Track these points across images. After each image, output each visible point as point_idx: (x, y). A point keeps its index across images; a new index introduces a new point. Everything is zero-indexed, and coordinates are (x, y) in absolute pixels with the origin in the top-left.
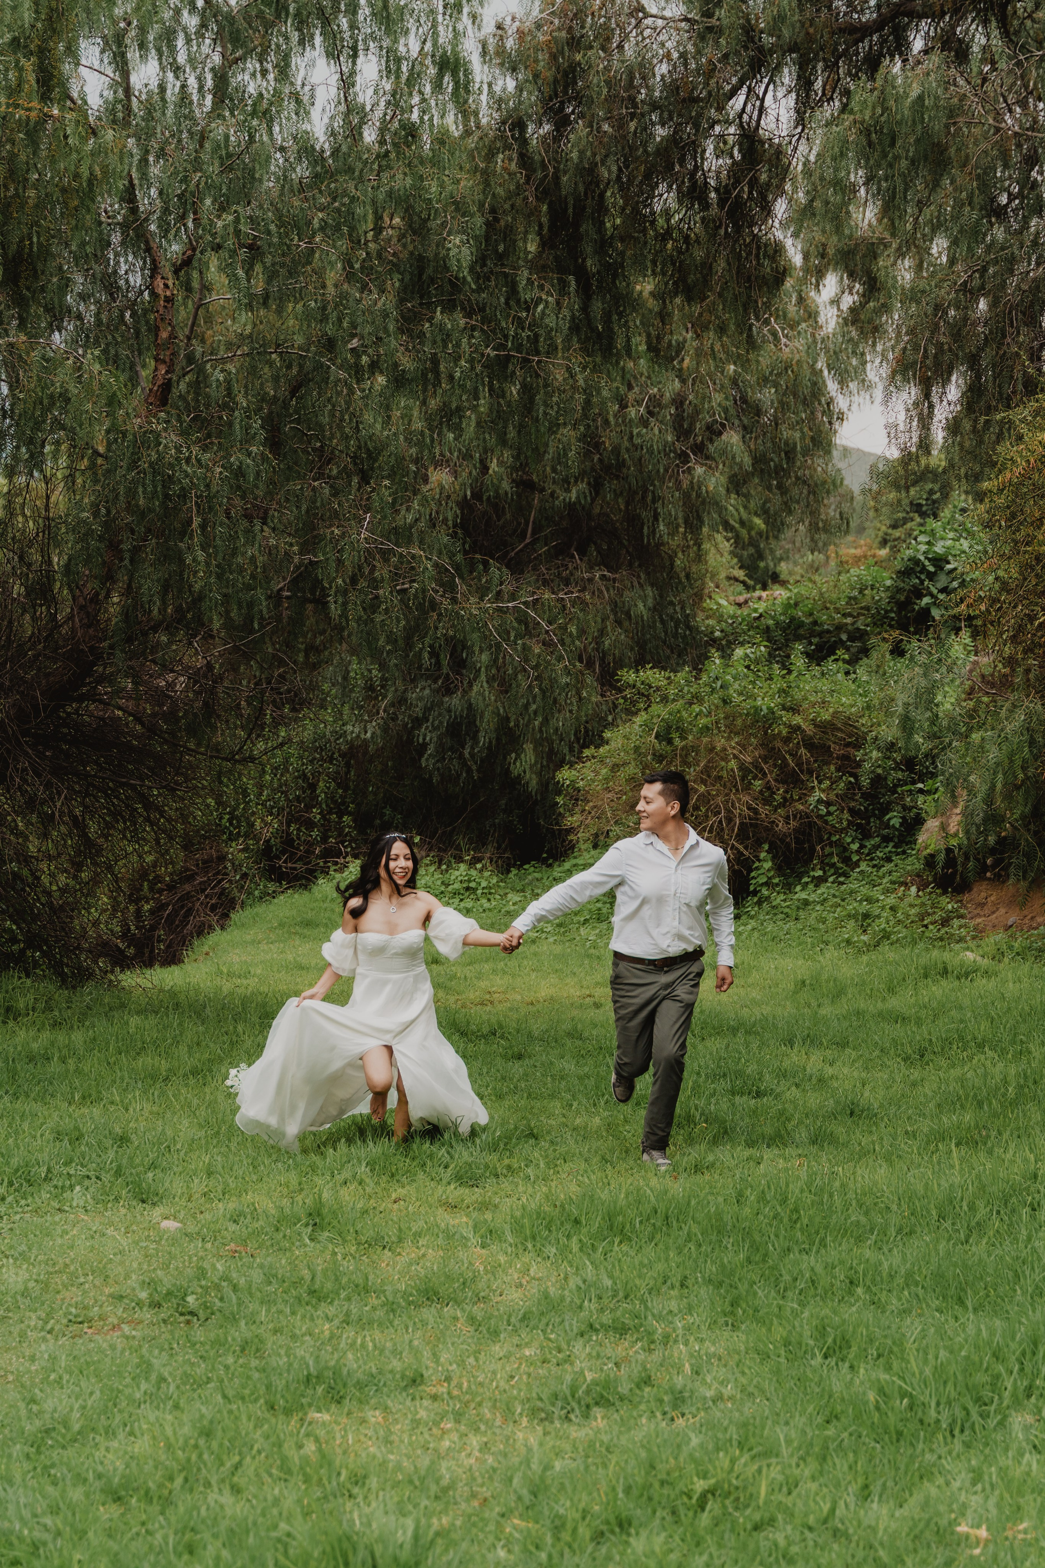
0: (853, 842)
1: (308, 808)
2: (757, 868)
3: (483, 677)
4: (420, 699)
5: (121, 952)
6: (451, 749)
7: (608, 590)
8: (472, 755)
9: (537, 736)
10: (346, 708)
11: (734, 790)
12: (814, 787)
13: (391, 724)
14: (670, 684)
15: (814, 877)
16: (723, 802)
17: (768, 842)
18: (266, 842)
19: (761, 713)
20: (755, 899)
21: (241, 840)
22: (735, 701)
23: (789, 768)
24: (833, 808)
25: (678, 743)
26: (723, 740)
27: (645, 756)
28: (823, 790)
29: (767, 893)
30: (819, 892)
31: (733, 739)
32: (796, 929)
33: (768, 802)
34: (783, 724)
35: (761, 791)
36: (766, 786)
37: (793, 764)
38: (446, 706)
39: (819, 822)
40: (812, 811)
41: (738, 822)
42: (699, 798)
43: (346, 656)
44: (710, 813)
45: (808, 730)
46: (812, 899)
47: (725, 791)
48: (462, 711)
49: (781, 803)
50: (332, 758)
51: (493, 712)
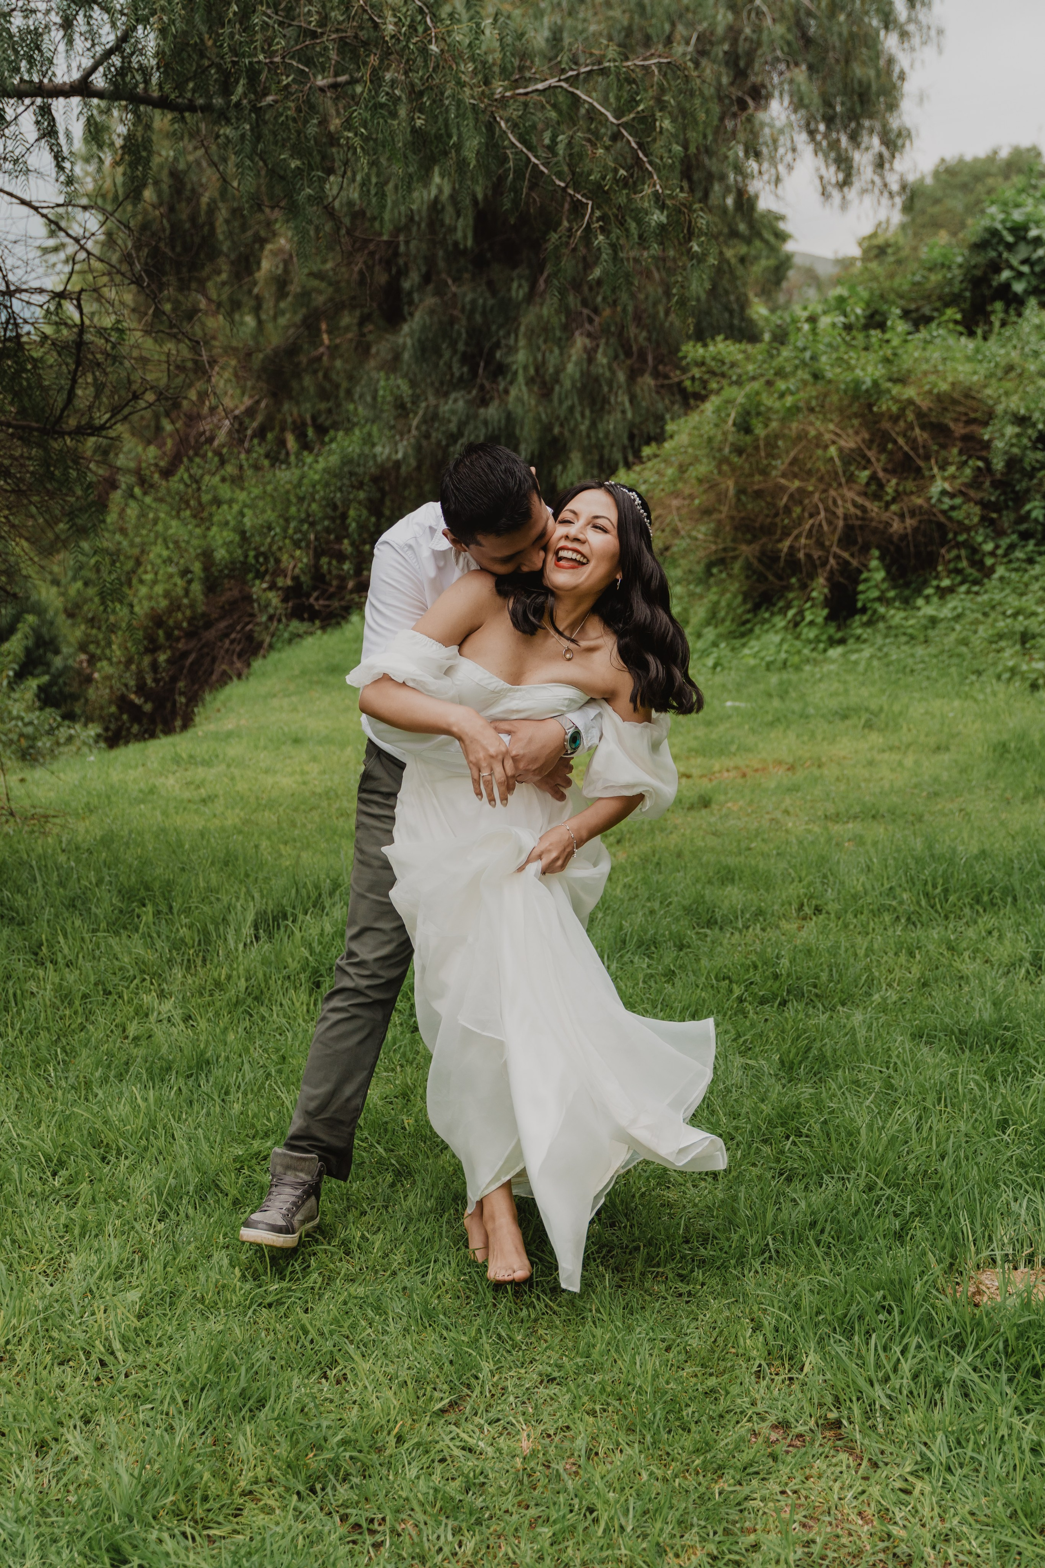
0: (985, 542)
1: (339, 540)
2: (866, 580)
3: (521, 379)
4: (453, 412)
5: (139, 708)
9: (586, 442)
10: (375, 429)
11: (835, 485)
12: (934, 476)
13: (424, 443)
14: (748, 358)
15: (938, 587)
16: (821, 500)
17: (878, 547)
18: (295, 579)
19: (864, 387)
20: (865, 618)
21: (267, 578)
22: (829, 375)
23: (900, 454)
24: (958, 501)
25: (760, 431)
26: (818, 423)
27: (720, 450)
28: (945, 479)
29: (882, 610)
30: (951, 605)
31: (831, 421)
32: (930, 655)
33: (877, 496)
34: (893, 398)
35: (868, 484)
36: (873, 477)
37: (906, 448)
38: (482, 417)
39: (942, 519)
40: (934, 506)
41: (841, 523)
42: (791, 496)
43: (374, 375)
44: (806, 515)
45: (925, 404)
46: (942, 616)
47: (822, 486)
48: (499, 421)
49: (894, 498)
50: (362, 483)
51: (535, 419)
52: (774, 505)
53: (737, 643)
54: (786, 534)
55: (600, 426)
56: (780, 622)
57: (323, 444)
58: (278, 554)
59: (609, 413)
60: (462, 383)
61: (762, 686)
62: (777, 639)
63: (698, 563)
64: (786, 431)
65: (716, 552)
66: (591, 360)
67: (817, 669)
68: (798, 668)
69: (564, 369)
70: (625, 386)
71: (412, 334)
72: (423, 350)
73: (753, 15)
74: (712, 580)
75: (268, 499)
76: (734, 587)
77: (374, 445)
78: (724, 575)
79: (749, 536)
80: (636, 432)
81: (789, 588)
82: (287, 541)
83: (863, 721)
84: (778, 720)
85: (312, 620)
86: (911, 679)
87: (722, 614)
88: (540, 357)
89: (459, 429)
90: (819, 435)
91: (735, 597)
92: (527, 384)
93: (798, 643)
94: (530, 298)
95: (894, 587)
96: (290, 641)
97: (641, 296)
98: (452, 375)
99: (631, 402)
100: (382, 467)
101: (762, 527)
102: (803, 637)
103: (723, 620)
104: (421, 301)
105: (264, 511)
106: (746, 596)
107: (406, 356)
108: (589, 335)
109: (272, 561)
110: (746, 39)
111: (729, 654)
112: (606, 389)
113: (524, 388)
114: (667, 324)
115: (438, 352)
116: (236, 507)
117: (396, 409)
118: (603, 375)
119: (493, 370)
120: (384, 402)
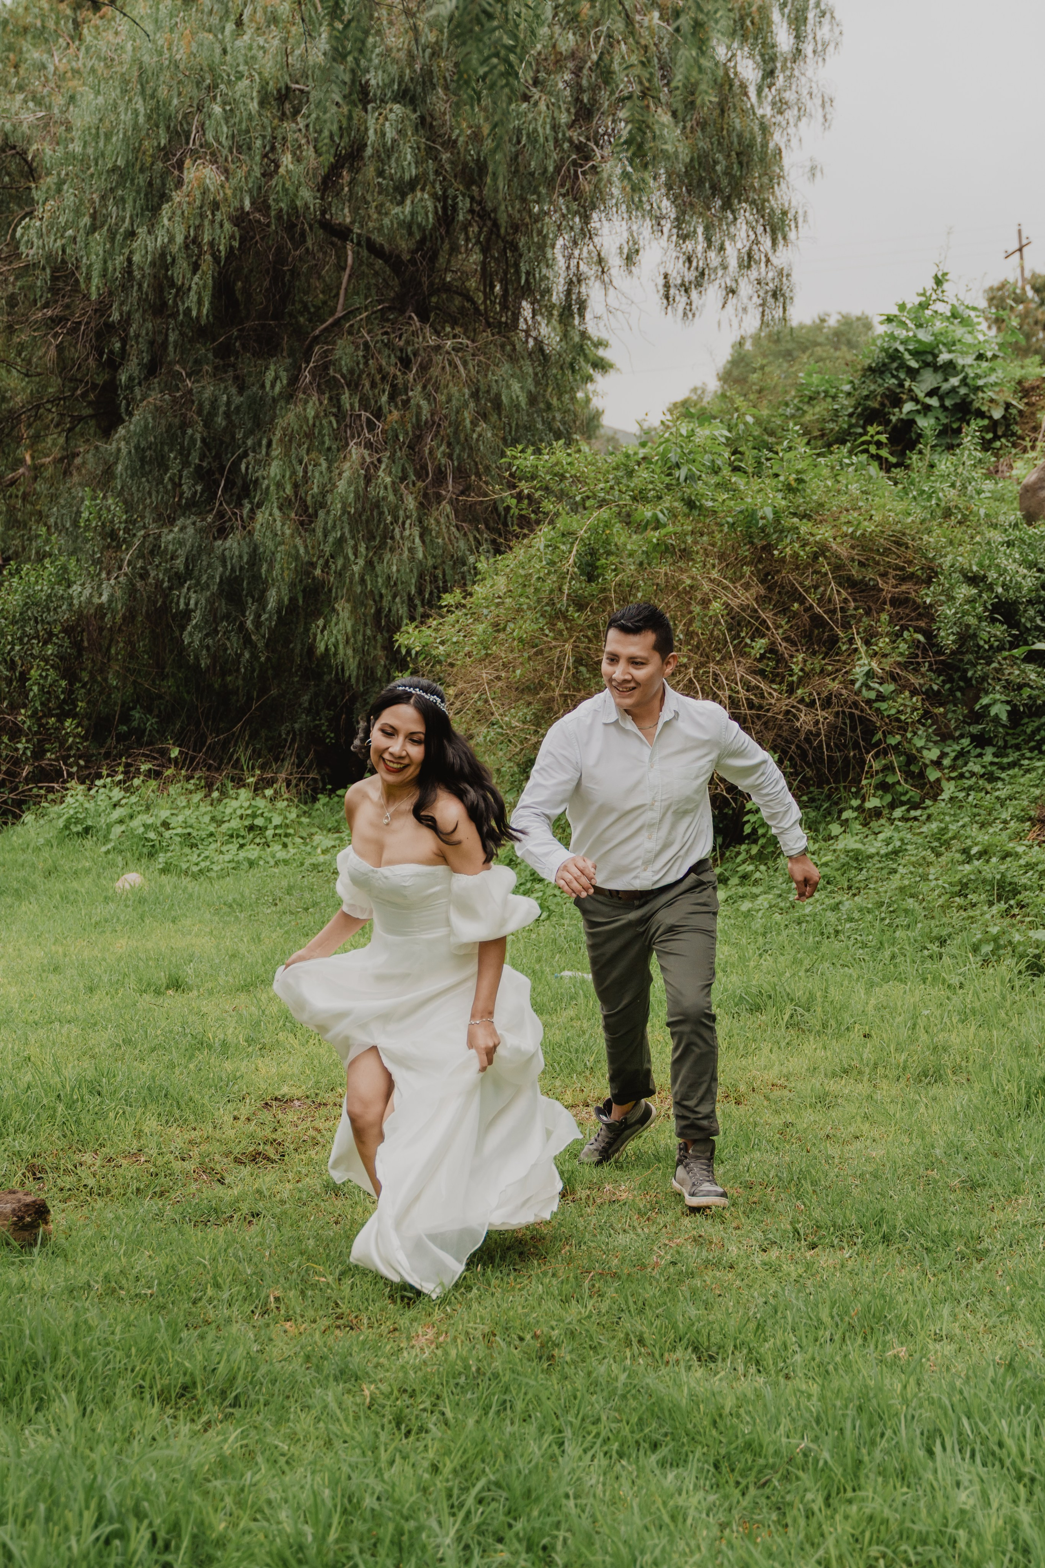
0: (925, 747)
3: (272, 500)
4: (179, 544)
6: (227, 617)
8: (258, 624)
9: (358, 589)
10: (73, 562)
11: (718, 656)
12: (856, 650)
13: (139, 584)
15: (861, 809)
16: (696, 677)
19: (761, 523)
20: (754, 849)
22: (709, 503)
23: (810, 617)
24: (890, 687)
26: (695, 569)
27: (551, 603)
28: (870, 656)
31: (711, 567)
33: (774, 678)
34: (800, 539)
35: (764, 658)
36: (772, 649)
37: (818, 610)
38: (218, 552)
39: (869, 712)
40: (856, 693)
43: (78, 492)
45: (842, 551)
47: (697, 658)
48: (241, 557)
49: (800, 679)
50: (51, 634)
51: (289, 555)
55: (378, 568)
59: (392, 550)
60: (191, 506)
66: (368, 479)
70: (415, 514)
71: (127, 440)
72: (142, 460)
77: (70, 585)
80: (427, 577)
88: (301, 472)
89: (186, 566)
90: (696, 588)
92: (280, 509)
98: (181, 494)
99: (422, 536)
104: (142, 397)
107: (120, 468)
108: (369, 445)
112: (389, 519)
113: (276, 513)
114: (475, 436)
115: (163, 464)
117: (104, 539)
118: (384, 499)
119: (235, 491)
120: (87, 528)
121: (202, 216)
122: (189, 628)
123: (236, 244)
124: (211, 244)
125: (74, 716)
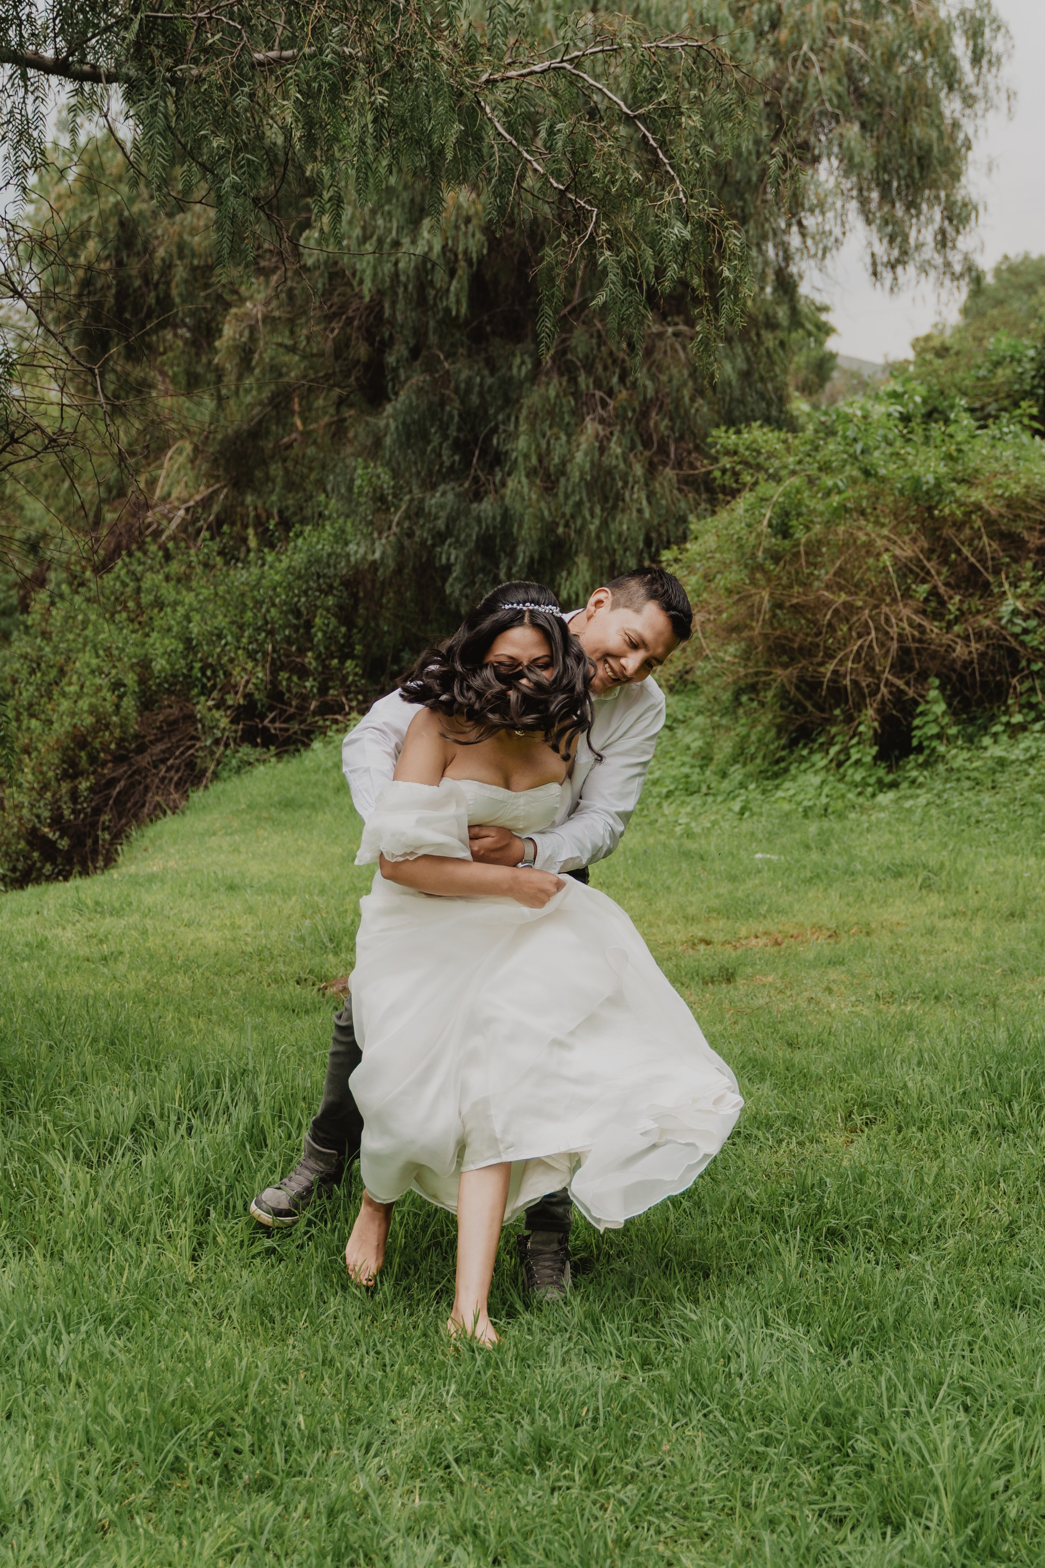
1: (301, 652)
2: (922, 714)
3: (520, 469)
4: (442, 507)
5: (53, 844)
6: (483, 569)
7: (684, 348)
9: (595, 545)
10: (349, 524)
11: (888, 600)
12: (1004, 593)
13: (407, 542)
14: (788, 449)
15: (1008, 724)
16: (871, 617)
17: (937, 676)
18: (248, 696)
19: (925, 488)
20: (921, 759)
21: (215, 694)
22: (882, 472)
23: (965, 566)
24: (1032, 623)
25: (801, 535)
26: (870, 528)
27: (753, 556)
28: (1018, 597)
29: (942, 749)
30: (1022, 746)
31: (883, 525)
32: (998, 804)
33: (937, 616)
34: (956, 501)
35: (926, 600)
36: (934, 592)
37: (972, 560)
38: (474, 514)
39: (1014, 644)
40: (1003, 628)
41: (894, 645)
42: (836, 612)
43: (351, 462)
44: (854, 634)
45: (994, 511)
46: (1013, 757)
47: (872, 601)
48: (494, 518)
49: (956, 617)
50: (331, 587)
51: (535, 516)
52: (815, 623)
53: (769, 784)
54: (829, 655)
55: (612, 527)
56: (819, 760)
57: (287, 539)
58: (230, 667)
59: (623, 511)
60: (452, 474)
61: (798, 836)
62: (817, 780)
63: (724, 689)
64: (831, 537)
65: (746, 676)
66: (602, 449)
67: (864, 818)
68: (841, 816)
69: (573, 457)
70: (642, 480)
71: (394, 417)
72: (408, 436)
73: (799, 63)
74: (741, 711)
75: (220, 602)
76: (766, 718)
77: (346, 544)
78: (755, 704)
79: (785, 658)
80: (654, 535)
81: (832, 721)
82: (240, 652)
83: (920, 880)
84: (818, 876)
85: (266, 745)
86: (977, 831)
87: (753, 749)
88: (544, 445)
89: (447, 526)
90: (870, 544)
91: (768, 730)
92: (527, 476)
93: (841, 786)
94: (534, 377)
95: (956, 723)
96: (238, 770)
97: (664, 378)
98: (442, 464)
99: (648, 499)
100: (356, 567)
101: (801, 649)
102: (847, 779)
103: (753, 758)
104: (408, 378)
105: (214, 616)
106: (780, 729)
107: (388, 441)
108: (602, 421)
109: (221, 673)
110: (789, 89)
111: (759, 797)
112: (620, 484)
113: (524, 480)
114: (693, 411)
115: (425, 437)
116: (181, 610)
117: (375, 502)
118: (616, 467)
119: (488, 458)
120: (360, 494)
121: (457, 227)
122: (450, 580)
123: (485, 251)
124: (465, 252)
125: (353, 657)
